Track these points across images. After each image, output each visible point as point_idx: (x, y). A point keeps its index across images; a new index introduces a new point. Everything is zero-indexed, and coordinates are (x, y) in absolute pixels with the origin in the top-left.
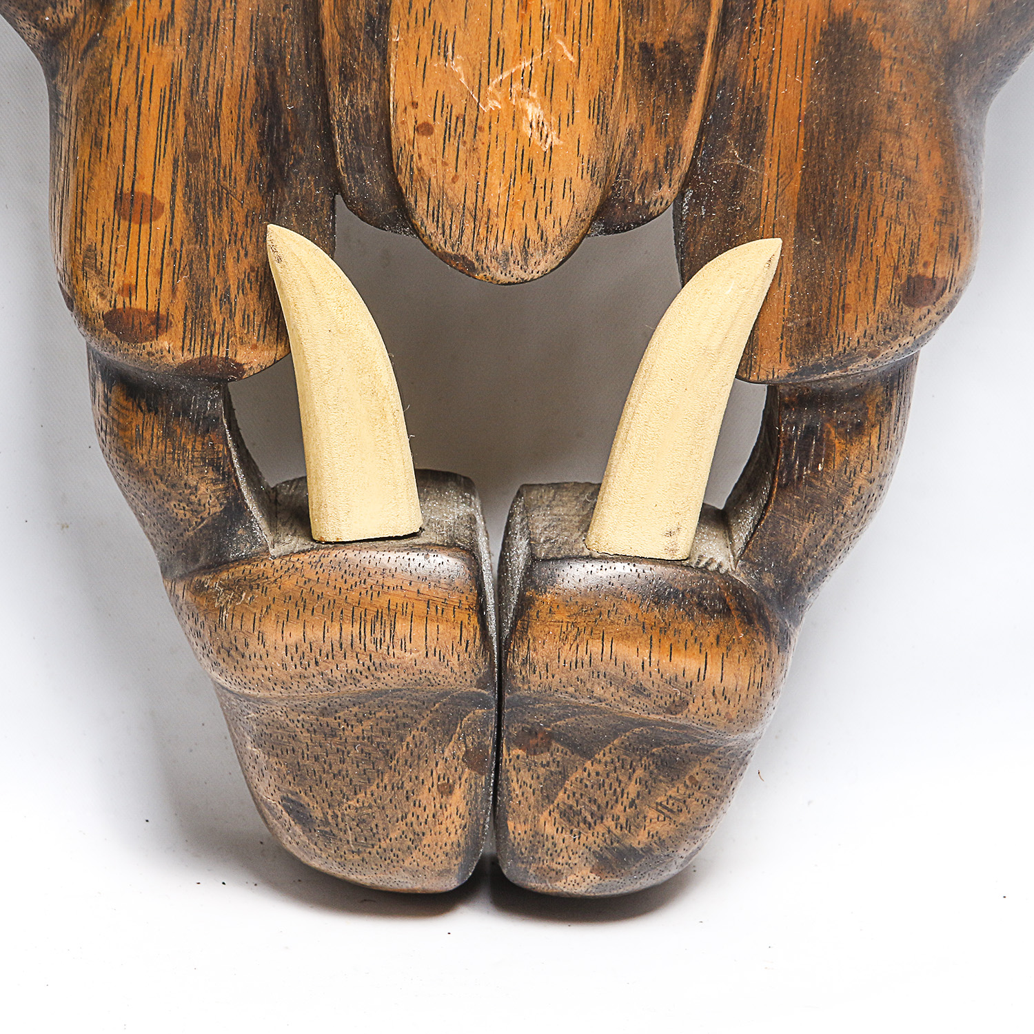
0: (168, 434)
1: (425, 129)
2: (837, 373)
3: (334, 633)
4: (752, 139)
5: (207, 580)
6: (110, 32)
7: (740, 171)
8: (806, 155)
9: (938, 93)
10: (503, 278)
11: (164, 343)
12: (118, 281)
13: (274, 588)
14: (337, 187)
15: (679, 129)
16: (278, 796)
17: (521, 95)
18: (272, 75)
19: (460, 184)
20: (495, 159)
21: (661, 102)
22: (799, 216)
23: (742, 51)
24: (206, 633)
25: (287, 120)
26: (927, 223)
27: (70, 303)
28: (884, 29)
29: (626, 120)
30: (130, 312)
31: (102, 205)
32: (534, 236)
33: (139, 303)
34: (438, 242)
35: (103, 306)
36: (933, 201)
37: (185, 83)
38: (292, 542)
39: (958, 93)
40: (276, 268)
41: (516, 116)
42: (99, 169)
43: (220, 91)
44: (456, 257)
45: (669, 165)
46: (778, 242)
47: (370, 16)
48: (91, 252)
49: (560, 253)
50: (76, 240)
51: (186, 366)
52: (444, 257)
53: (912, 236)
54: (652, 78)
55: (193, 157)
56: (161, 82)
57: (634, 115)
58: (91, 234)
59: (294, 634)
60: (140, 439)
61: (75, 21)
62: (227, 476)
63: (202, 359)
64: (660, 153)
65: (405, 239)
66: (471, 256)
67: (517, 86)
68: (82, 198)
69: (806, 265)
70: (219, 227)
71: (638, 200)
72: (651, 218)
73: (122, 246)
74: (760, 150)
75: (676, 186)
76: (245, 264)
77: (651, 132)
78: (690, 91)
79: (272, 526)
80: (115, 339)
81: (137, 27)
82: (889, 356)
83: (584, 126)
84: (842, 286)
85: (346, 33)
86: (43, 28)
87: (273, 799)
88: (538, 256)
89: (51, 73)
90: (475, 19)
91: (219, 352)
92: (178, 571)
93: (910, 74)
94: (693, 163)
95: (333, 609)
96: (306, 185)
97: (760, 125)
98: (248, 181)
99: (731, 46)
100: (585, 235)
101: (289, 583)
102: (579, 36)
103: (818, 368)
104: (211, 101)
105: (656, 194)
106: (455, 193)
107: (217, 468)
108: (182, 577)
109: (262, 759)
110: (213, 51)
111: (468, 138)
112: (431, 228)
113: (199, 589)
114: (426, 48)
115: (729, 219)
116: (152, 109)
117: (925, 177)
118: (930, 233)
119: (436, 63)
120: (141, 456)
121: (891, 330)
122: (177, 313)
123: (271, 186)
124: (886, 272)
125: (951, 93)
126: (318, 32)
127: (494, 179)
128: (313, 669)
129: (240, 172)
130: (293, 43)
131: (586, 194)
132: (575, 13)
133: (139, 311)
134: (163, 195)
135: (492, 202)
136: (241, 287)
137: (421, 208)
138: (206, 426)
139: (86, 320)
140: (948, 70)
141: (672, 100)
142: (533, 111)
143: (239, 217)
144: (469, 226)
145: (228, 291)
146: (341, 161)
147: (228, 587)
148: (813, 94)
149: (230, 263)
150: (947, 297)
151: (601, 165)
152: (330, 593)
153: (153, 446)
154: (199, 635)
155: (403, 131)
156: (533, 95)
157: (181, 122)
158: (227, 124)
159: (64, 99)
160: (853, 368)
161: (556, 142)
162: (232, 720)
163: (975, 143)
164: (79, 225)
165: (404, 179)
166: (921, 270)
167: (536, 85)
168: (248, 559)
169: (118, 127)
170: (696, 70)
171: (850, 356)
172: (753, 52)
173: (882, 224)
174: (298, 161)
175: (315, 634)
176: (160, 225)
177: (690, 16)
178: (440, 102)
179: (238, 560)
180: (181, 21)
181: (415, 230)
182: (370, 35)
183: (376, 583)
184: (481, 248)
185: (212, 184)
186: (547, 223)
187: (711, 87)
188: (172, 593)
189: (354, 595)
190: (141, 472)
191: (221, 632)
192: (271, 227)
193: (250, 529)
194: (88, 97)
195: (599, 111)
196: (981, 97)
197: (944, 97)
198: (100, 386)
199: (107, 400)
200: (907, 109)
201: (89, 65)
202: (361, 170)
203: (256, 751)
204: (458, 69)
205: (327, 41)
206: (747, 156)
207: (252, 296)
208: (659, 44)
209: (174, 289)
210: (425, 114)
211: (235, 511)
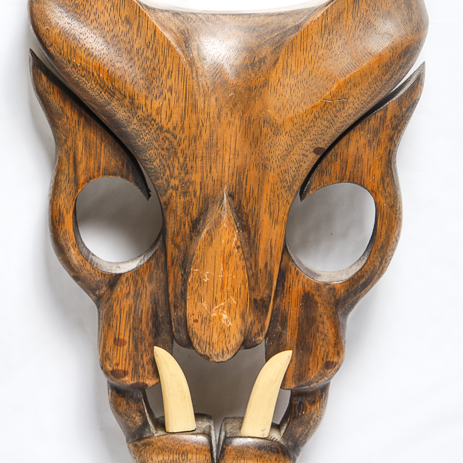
0: (128, 403)
1: (196, 321)
2: (307, 387)
3: (171, 457)
4: (284, 324)
5: (138, 443)
6: (113, 296)
7: (281, 333)
8: (299, 329)
9: (333, 313)
10: (217, 361)
11: (126, 378)
12: (114, 362)
13: (155, 446)
14: (173, 337)
15: (264, 322)
17: (221, 312)
18: (156, 307)
19: (205, 336)
20: (215, 329)
21: (259, 314)
22: (297, 345)
23: (281, 301)
24: (137, 458)
25: (160, 319)
26: (331, 347)
27: (102, 368)
28: (319, 296)
29: (250, 319)
30: (118, 371)
31: (111, 342)
32: (225, 349)
33: (120, 368)
34: (200, 351)
35: (110, 369)
36: (333, 341)
37: (133, 309)
38: (161, 433)
39: (339, 313)
40: (156, 358)
41: (220, 317)
42: (110, 332)
43: (142, 311)
44: (204, 355)
45: (262, 331)
46: (291, 351)
47: (181, 291)
48: (107, 354)
49: (232, 354)
50: (103, 351)
51: (132, 385)
52: (201, 355)
53: (327, 350)
54: (257, 308)
55: (135, 329)
56: (126, 309)
57: (252, 318)
58: (107, 349)
59: (160, 458)
60: (120, 405)
61: (104, 293)
62: (143, 414)
63: (136, 383)
64: (259, 327)
65: (190, 351)
66: (208, 355)
67: (220, 310)
68: (105, 340)
69: (299, 358)
70: (141, 347)
71: (253, 340)
72: (257, 345)
73: (115, 353)
74: (286, 327)
75: (264, 336)
76: (148, 357)
77: (257, 322)
78: (267, 311)
79: (155, 428)
80: (113, 378)
81: (120, 295)
82: (322, 382)
83: (239, 320)
84: (308, 363)
85: (175, 296)
86: (96, 296)
88: (226, 355)
89: (98, 307)
90: (209, 292)
91: (141, 381)
92: (130, 441)
93: (325, 308)
94: (268, 330)
95: (171, 451)
96: (165, 336)
97: (286, 321)
98: (149, 335)
99: (278, 300)
100: (239, 349)
101: (159, 444)
102: (237, 297)
103: (302, 386)
104: (140, 314)
105: (258, 338)
106: (204, 338)
107: (140, 412)
108: (131, 442)
110: (140, 301)
111: (207, 323)
112: (198, 347)
113: (136, 446)
114: (196, 300)
115: (278, 345)
116: (124, 316)
117: (330, 335)
118: (332, 350)
119: (199, 304)
120: (120, 409)
121: (322, 376)
122: (130, 371)
123: (155, 336)
124: (320, 360)
125: (337, 313)
126: (168, 296)
127: (214, 334)
129: (147, 332)
130: (162, 298)
131: (240, 339)
132: (236, 290)
133: (120, 370)
134: (127, 339)
135: (214, 340)
136: (147, 363)
137: (195, 342)
138: (138, 401)
139: (106, 373)
140: (336, 307)
141: (262, 314)
142: (225, 316)
143: (147, 345)
144: (208, 347)
145: (144, 364)
146: (174, 330)
147: (143, 445)
148: (300, 313)
149: (144, 357)
150: (337, 367)
151: (243, 331)
152: (170, 446)
153: (124, 406)
154: (135, 458)
155: (190, 322)
156: (225, 312)
157: (132, 320)
158: (144, 320)
159: (101, 314)
160: (312, 386)
161: (231, 324)
163: (344, 326)
164: (104, 347)
165: (190, 334)
166: (329, 359)
167: (226, 309)
168: (149, 437)
169: (115, 321)
170: (269, 306)
171: (312, 383)
172: (284, 301)
173: (319, 347)
174: (163, 329)
175: (166, 458)
176: (126, 347)
177: (267, 292)
178: (200, 314)
179: (146, 438)
180: (132, 293)
181: (194, 348)
182: (182, 297)
183: (183, 444)
184: (211, 353)
185: (140, 336)
186: (229, 346)
187: (273, 310)
188: (129, 447)
189: (177, 447)
190: (120, 413)
191: (141, 457)
192: (155, 347)
193: (149, 429)
194: (107, 313)
195: (243, 316)
196: (345, 314)
197: (335, 313)
198: (110, 390)
199: (112, 394)
200: (325, 317)
201: (108, 305)
202: (179, 332)
204: (205, 305)
205: (170, 298)
206: (283, 329)
207: (150, 366)
208: (259, 298)
209: (129, 364)
210: (196, 317)
211: (146, 424)
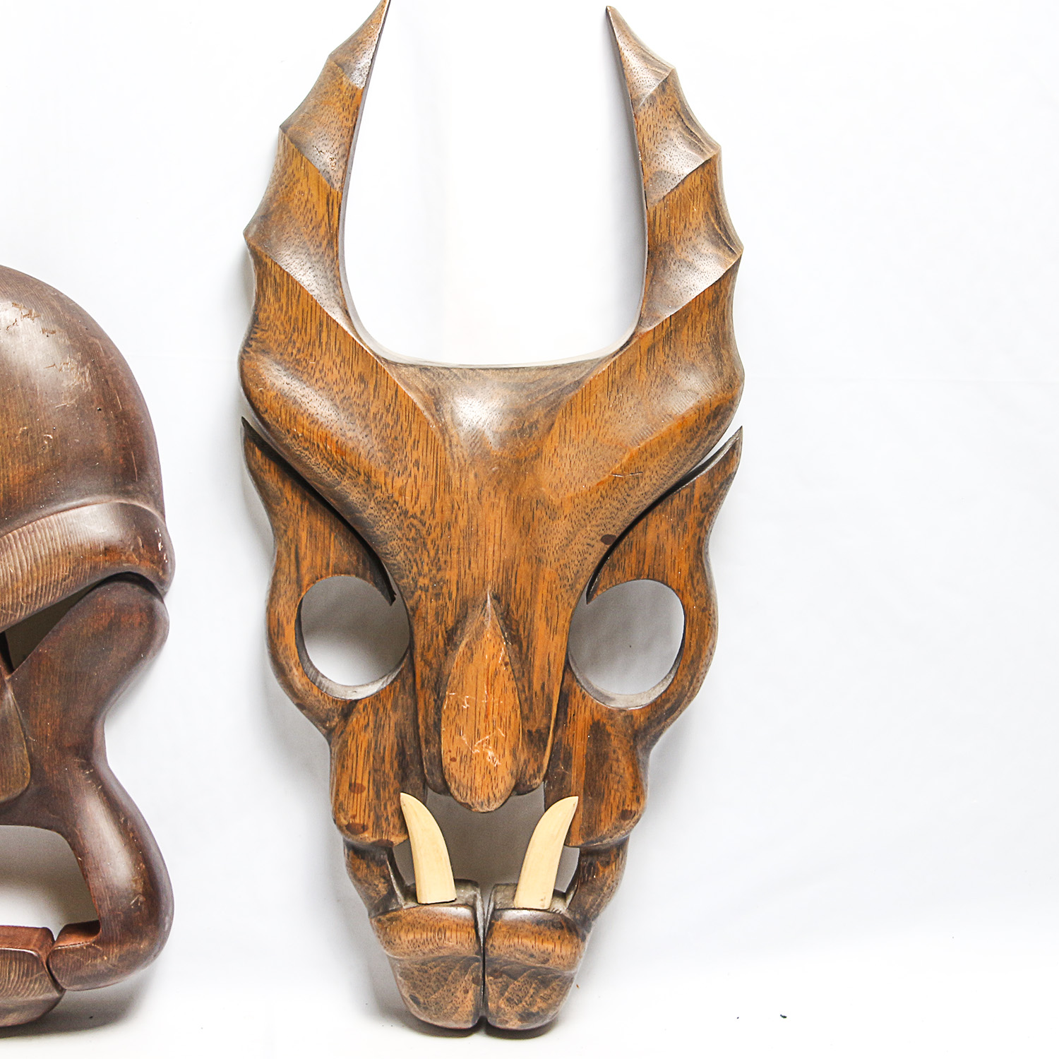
0: (368, 867)
1: (453, 760)
5: (382, 918)
6: (349, 729)
7: (564, 774)
8: (586, 768)
10: (481, 811)
11: (366, 835)
12: (350, 814)
13: (404, 921)
15: (542, 759)
16: (408, 995)
17: (486, 748)
18: (402, 743)
19: (466, 779)
20: (478, 769)
21: (535, 750)
22: (584, 789)
23: (563, 732)
25: (408, 758)
26: (628, 792)
31: (345, 787)
32: (491, 796)
33: (357, 821)
35: (345, 823)
36: (630, 784)
38: (411, 904)
39: (639, 747)
40: (403, 808)
41: (485, 755)
43: (385, 748)
48: (341, 804)
49: (502, 802)
50: (336, 800)
51: (373, 843)
52: (461, 803)
53: (623, 795)
55: (376, 771)
56: (365, 745)
57: (526, 755)
59: (411, 936)
62: (388, 881)
63: (379, 841)
66: (470, 804)
67: (485, 745)
68: (338, 785)
71: (528, 783)
72: (533, 790)
74: (571, 766)
76: (394, 807)
77: (532, 760)
78: (545, 746)
79: (405, 899)
80: (349, 834)
81: (356, 727)
82: (617, 837)
83: (508, 758)
84: (600, 813)
85: (427, 728)
87: (407, 996)
89: (330, 744)
90: (470, 722)
91: (385, 838)
94: (547, 771)
95: (424, 928)
96: (414, 780)
97: (570, 758)
98: (395, 779)
99: (559, 732)
100: (510, 796)
101: (409, 918)
102: (506, 728)
103: (592, 842)
104: (382, 752)
105: (534, 781)
106: (464, 781)
107: (384, 877)
108: (374, 917)
109: (403, 981)
110: (382, 735)
111: (468, 762)
112: (456, 793)
113: (379, 921)
115: (561, 790)
116: (361, 754)
117: (627, 776)
118: (629, 795)
119: (457, 737)
120: (359, 875)
121: (617, 829)
122: (370, 825)
127: (477, 776)
128: (417, 949)
129: (392, 775)
130: (410, 731)
131: (510, 782)
132: (504, 720)
133: (357, 824)
134: (365, 784)
135: (476, 785)
136: (392, 815)
137: (453, 787)
139: (340, 827)
140: (634, 740)
141: (539, 749)
142: (490, 753)
143: (392, 791)
144: (469, 793)
145: (387, 816)
146: (426, 771)
147: (388, 920)
149: (388, 806)
150: (636, 817)
151: (515, 771)
152: (423, 922)
154: (379, 937)
155: (446, 760)
156: (490, 747)
157: (371, 759)
158: (387, 759)
160: (605, 842)
161: (499, 764)
164: (337, 795)
165: (447, 777)
166: (626, 807)
167: (492, 744)
168: (395, 910)
169: (350, 761)
170: (547, 739)
171: (604, 838)
172: (567, 733)
173: (613, 792)
174: (412, 771)
175: (418, 936)
177: (545, 721)
178: (459, 751)
179: (393, 911)
180: (371, 725)
181: (451, 795)
183: (439, 918)
184: (474, 801)
186: (496, 791)
188: (371, 922)
189: (431, 922)
190: (359, 880)
192: (402, 794)
193: (397, 900)
194: (341, 750)
196: (647, 750)
197: (634, 748)
200: (620, 753)
201: (340, 741)
202: (433, 774)
203: (400, 978)
204: (464, 739)
205: (420, 731)
206: (566, 768)
208: (534, 730)
209: (369, 817)
210: (453, 755)
211: (391, 893)
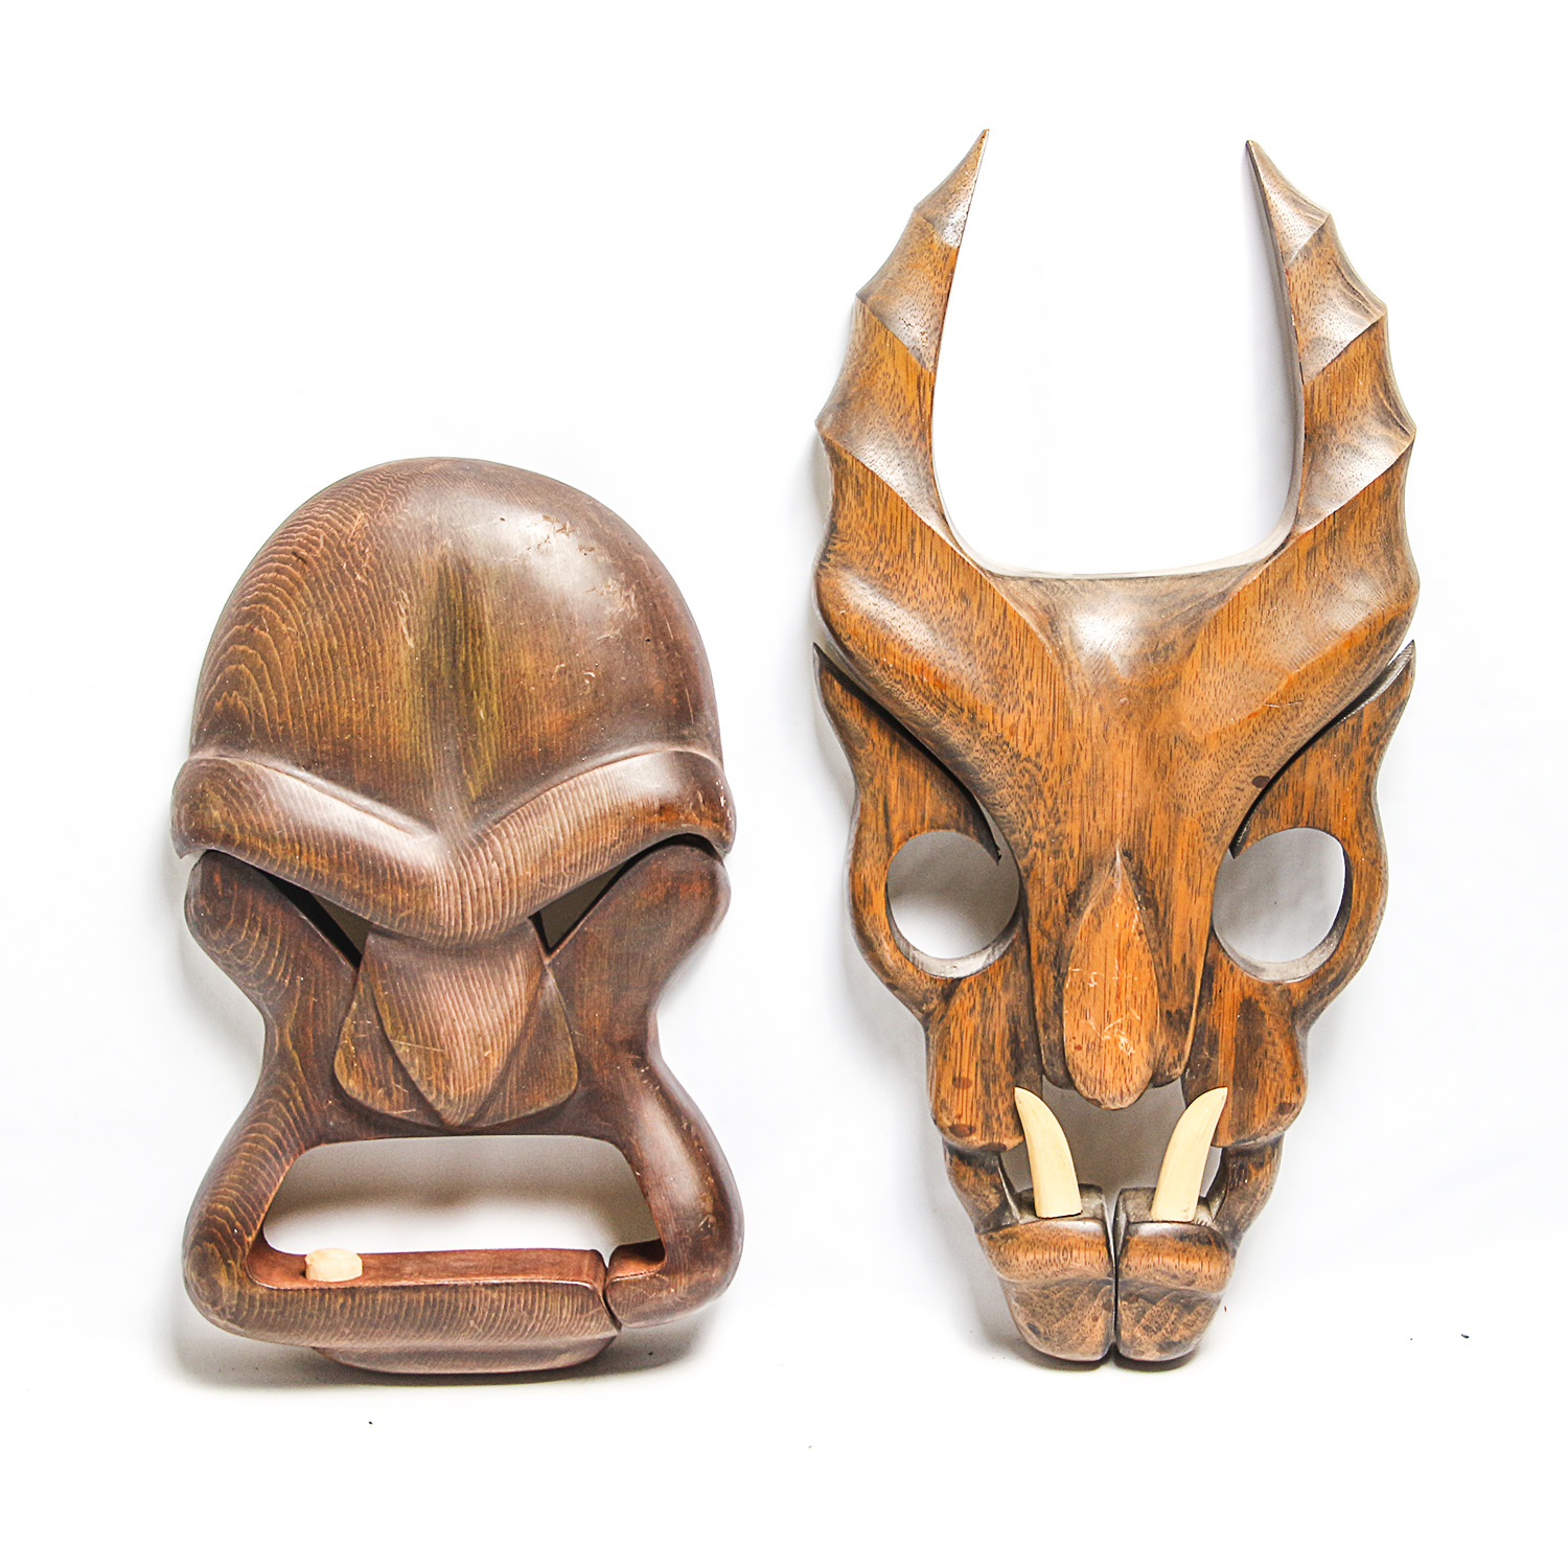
0: (976, 1174)
1: (1079, 1048)
2: (1252, 1142)
3: (1047, 1256)
4: (1213, 1050)
5: (994, 1235)
6: (951, 1013)
7: (1209, 1060)
8: (1236, 1054)
9: (1289, 1028)
10: (1113, 1108)
11: (974, 1137)
12: (954, 1113)
13: (1021, 1239)
14: (1043, 1072)
15: (1183, 1045)
16: (1026, 1323)
17: (1118, 1033)
18: (1016, 1028)
19: (1094, 1071)
20: (1108, 1060)
21: (1176, 1033)
22: (1234, 1079)
23: (1208, 1012)
24: (994, 1257)
25: (1022, 1046)
26: (1287, 1081)
27: (935, 1122)
28: (1266, 1002)
29: (1161, 1042)
30: (959, 1126)
31: (948, 1082)
32: (1125, 1090)
33: (963, 1122)
34: (1085, 1093)
35: (949, 1124)
36: (1289, 1072)
37: (980, 1031)
38: (1029, 1218)
39: (1297, 1028)
40: (1018, 1105)
41: (1116, 1041)
42: (946, 1068)
43: (994, 1035)
44: (1092, 1100)
45: (1179, 1060)
46: (1226, 1089)
47: (1055, 1003)
48: (943, 1102)
49: (1136, 1096)
50: (937, 1097)
51: (982, 1148)
52: (1088, 1099)
53: (1281, 1086)
54: (1171, 1024)
55: (984, 1062)
56: (970, 1032)
57: (1164, 1040)
58: (943, 1094)
59: (1030, 1257)
60: (964, 1177)
61: (935, 1009)
62: (1001, 1191)
63: (989, 1144)
64: (1176, 1054)
65: (1071, 1092)
66: (1099, 1099)
67: (1116, 1030)
68: (939, 1080)
69: (1237, 1098)
70: (994, 1089)
71: (1167, 1074)
72: (1173, 1081)
73: (956, 1099)
74: (1217, 1052)
75: (1183, 1067)
76: (1006, 1104)
77: (1172, 1046)
78: (1187, 1029)
79: (1020, 1211)
80: (954, 1137)
81: (960, 1011)
82: (1273, 1135)
83: (1144, 1045)
84: (1253, 1107)
85: (1045, 1010)
86: (922, 1012)
87: (1023, 1324)
88: (1126, 1098)
89: (926, 1029)
90: (1098, 1003)
91: (996, 1141)
92: (982, 1230)
93: (1277, 1021)
94: (1189, 1058)
95: (1045, 1246)
96: (1030, 1071)
97: (1216, 1042)
98: (1007, 1070)
99: (1203, 1011)
100: (1147, 1088)
101: (1027, 1235)
102: (1141, 1009)
103: (1244, 1141)
104: (991, 1038)
105: (1174, 1071)
106: (1092, 1073)
107: (996, 1188)
108: (984, 1233)
109: (1019, 1307)
110: (991, 1018)
111: (1096, 1051)
112: (1082, 1088)
113: (991, 1238)
114: (1078, 1014)
115: (1205, 1080)
116: (967, 1043)
117: (1285, 1061)
118: (1288, 1085)
119: (1083, 1021)
120: (965, 1184)
121: (1274, 1125)
122: (979, 1125)
123: (1016, 1072)
124: (1271, 1101)
125: (1294, 1027)
126: (1034, 1010)
127: (1108, 1068)
128: (1039, 1271)
129: (1004, 1068)
130: (1024, 1014)
131: (1147, 1073)
132: (1139, 1000)
133: (964, 1126)
134: (972, 1078)
135: (1107, 1077)
136: (1005, 1114)
137: (1078, 1081)
138: (991, 1171)
139: (942, 1129)
140: (1293, 1019)
141: (1180, 1033)
142: (1123, 1040)
143: (1003, 1085)
144: (1098, 1087)
145: (999, 1115)
146: (1044, 1062)
147: (1002, 1238)
148: (1238, 1030)
149: (1000, 1104)
150: (1296, 1110)
151: (1152, 1060)
152: (1044, 1239)
153: (970, 1179)
154: (991, 1257)
155: (1069, 1049)
156: (1123, 1033)
157: (979, 1048)
158: (997, 1048)
159: (931, 1040)
160: (1258, 1140)
161: (1133, 1052)
162: (1006, 1292)
163: (1305, 1047)
164: (938, 1091)
165: (1070, 1068)
166: (1285, 1100)
167: (1124, 1029)
168: (1010, 1226)
169: (953, 1050)
170: (1190, 1021)
171: (1257, 1136)
172: (1212, 1012)
173: (1268, 1081)
174: (1027, 1061)
175: (1039, 1257)
176: (972, 1089)
177: (1186, 999)
178: (1085, 1037)
179: (1007, 1226)
180: (978, 1008)
181: (1076, 1089)
182: (1055, 1011)
183: (1063, 1235)
184: (1103, 1095)
185: (992, 1073)
186: (1130, 1085)
187: (1195, 1027)
188: (980, 1241)
189: (1055, 1240)
190: (965, 1190)
191: (1000, 1256)
192: (1016, 1089)
193: (1011, 1213)
194: (941, 1039)
195: (1151, 1039)
196: (1306, 1028)
197: (1292, 1028)
198: (948, 1155)
199: (951, 1160)
200: (1277, 1034)
201: (941, 1028)
202: (1053, 1065)
203: (1016, 1304)
204: (1092, 1023)
205: (1037, 1014)
206: (1211, 1054)
207: (1010, 1119)
208: (1173, 1011)
209: (977, 1116)
210: (1079, 1042)
211: (1005, 1205)
